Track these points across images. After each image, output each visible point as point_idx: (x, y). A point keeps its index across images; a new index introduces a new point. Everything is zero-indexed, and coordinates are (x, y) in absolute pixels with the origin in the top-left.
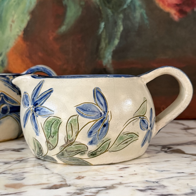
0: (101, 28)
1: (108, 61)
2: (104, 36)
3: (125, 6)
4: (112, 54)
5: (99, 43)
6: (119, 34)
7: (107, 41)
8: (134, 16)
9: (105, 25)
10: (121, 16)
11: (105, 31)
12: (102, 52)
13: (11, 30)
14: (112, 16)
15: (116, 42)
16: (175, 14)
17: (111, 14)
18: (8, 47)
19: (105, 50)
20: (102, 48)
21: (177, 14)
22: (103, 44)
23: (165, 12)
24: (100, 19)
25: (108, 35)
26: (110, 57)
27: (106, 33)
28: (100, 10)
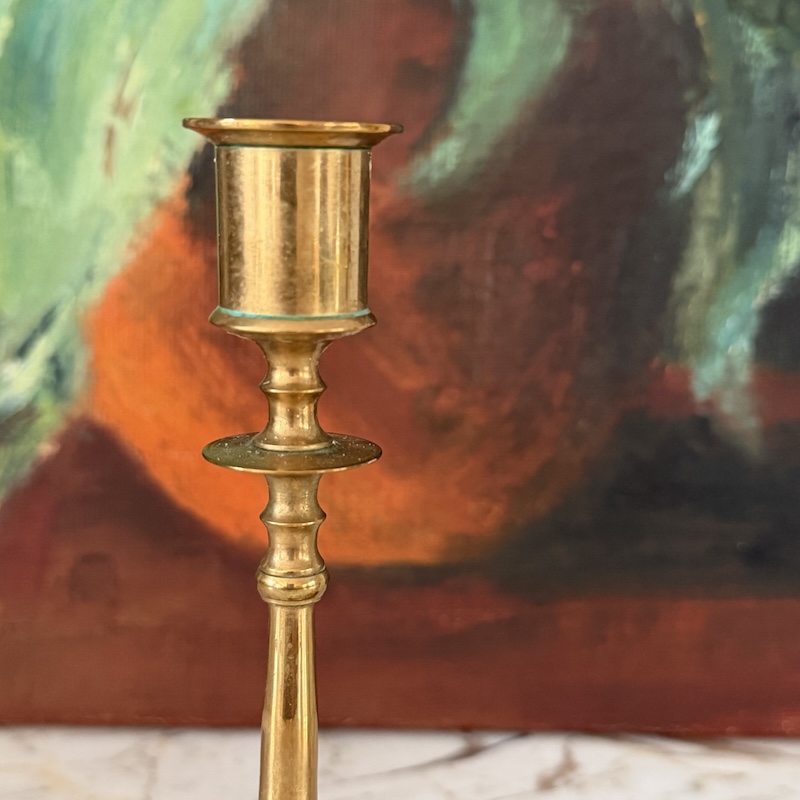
1: (730, 370)
2: (709, 207)
4: (754, 322)
5: (673, 257)
7: (729, 240)
9: (722, 133)
11: (716, 172)
12: (691, 310)
13: (108, 166)
14: (771, 73)
17: (770, 60)
18: (89, 276)
19: (710, 300)
20: (692, 289)
22: (701, 262)
24: (690, 95)
25: (736, 198)
26: (741, 347)
27: (726, 189)
28: (696, 31)
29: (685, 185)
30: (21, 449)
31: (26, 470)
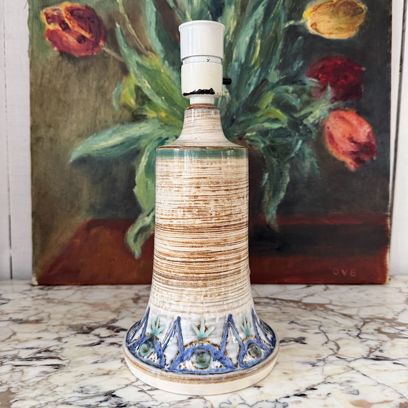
0: (264, 179)
1: (272, 216)
2: (267, 188)
3: (293, 155)
4: (276, 208)
5: (262, 197)
6: (285, 186)
7: (271, 194)
8: (304, 165)
9: (269, 176)
10: (288, 165)
11: (268, 182)
12: (265, 206)
14: (277, 165)
15: (282, 195)
16: (351, 163)
17: (277, 164)
19: (268, 204)
20: (265, 202)
21: (353, 163)
22: (266, 198)
23: (339, 161)
24: (263, 169)
25: (272, 186)
26: (274, 212)
27: (270, 185)
28: (264, 159)
29: (263, 184)
30: (148, 233)
31: (148, 236)
